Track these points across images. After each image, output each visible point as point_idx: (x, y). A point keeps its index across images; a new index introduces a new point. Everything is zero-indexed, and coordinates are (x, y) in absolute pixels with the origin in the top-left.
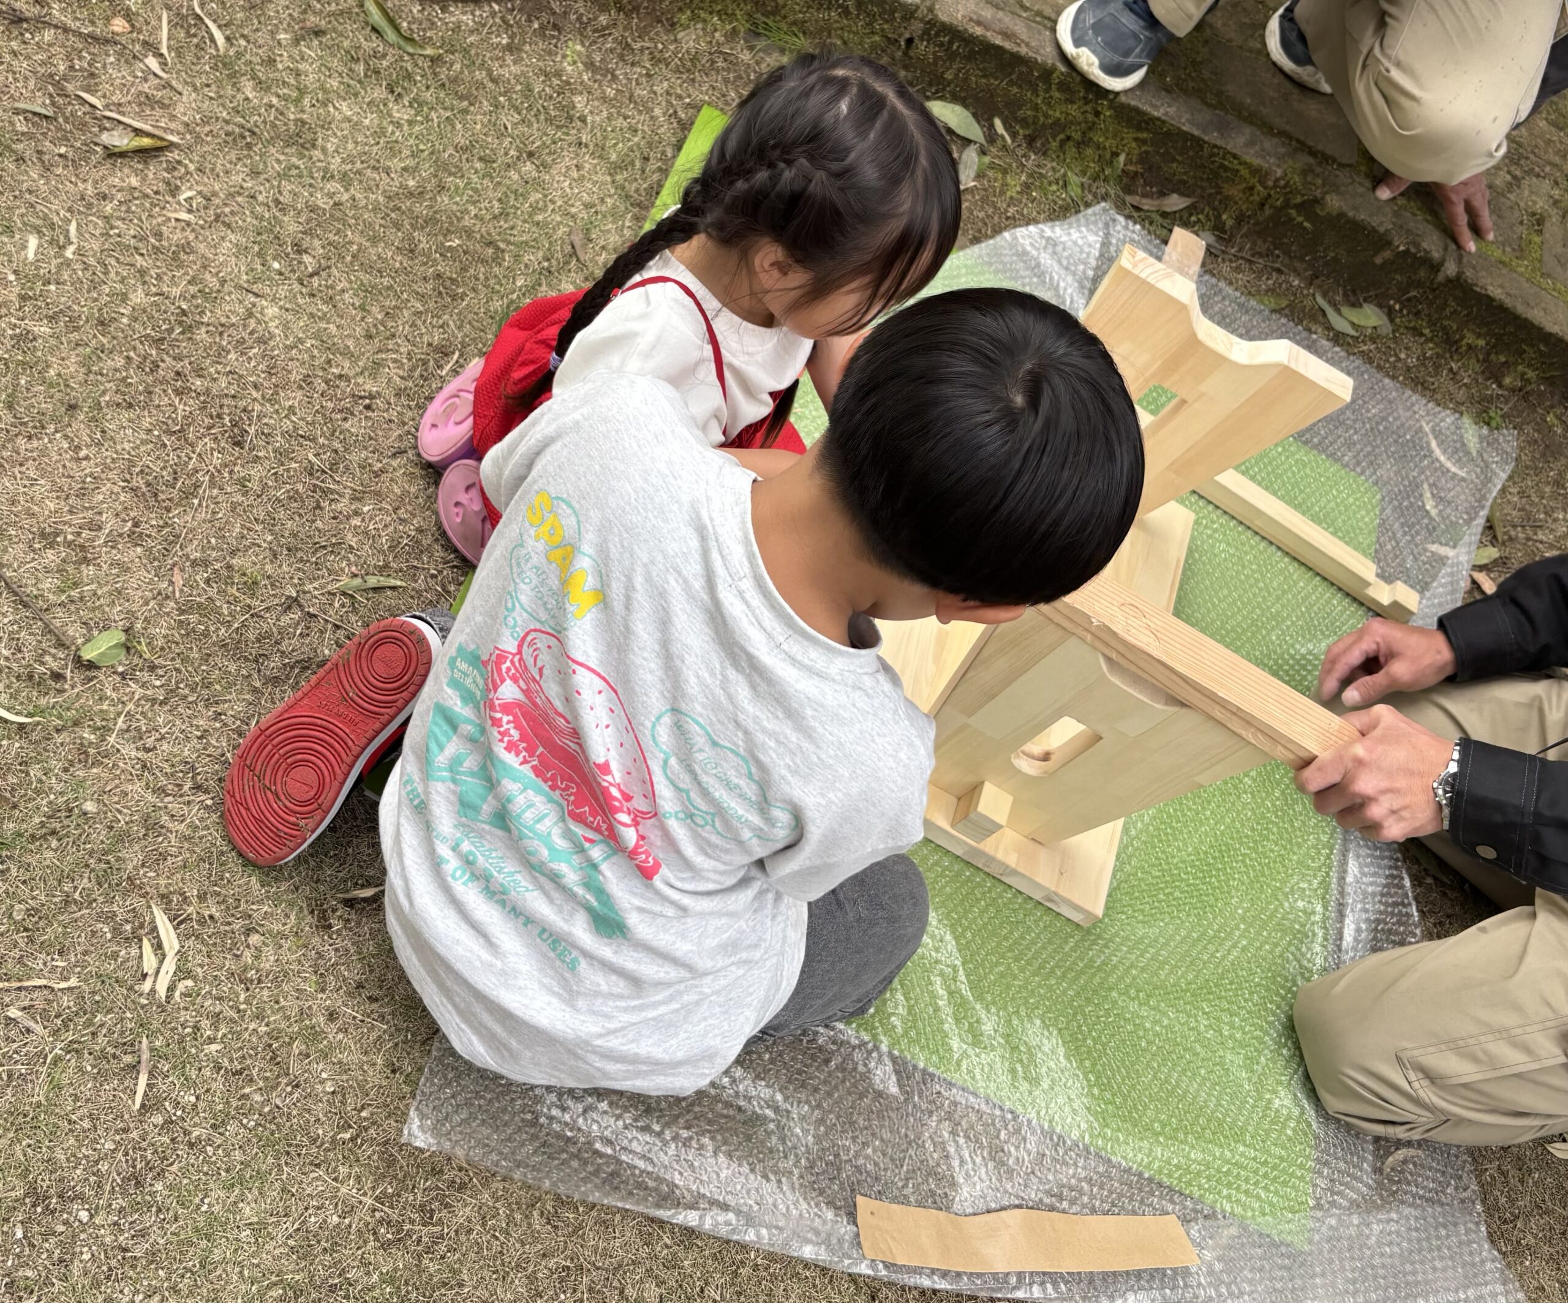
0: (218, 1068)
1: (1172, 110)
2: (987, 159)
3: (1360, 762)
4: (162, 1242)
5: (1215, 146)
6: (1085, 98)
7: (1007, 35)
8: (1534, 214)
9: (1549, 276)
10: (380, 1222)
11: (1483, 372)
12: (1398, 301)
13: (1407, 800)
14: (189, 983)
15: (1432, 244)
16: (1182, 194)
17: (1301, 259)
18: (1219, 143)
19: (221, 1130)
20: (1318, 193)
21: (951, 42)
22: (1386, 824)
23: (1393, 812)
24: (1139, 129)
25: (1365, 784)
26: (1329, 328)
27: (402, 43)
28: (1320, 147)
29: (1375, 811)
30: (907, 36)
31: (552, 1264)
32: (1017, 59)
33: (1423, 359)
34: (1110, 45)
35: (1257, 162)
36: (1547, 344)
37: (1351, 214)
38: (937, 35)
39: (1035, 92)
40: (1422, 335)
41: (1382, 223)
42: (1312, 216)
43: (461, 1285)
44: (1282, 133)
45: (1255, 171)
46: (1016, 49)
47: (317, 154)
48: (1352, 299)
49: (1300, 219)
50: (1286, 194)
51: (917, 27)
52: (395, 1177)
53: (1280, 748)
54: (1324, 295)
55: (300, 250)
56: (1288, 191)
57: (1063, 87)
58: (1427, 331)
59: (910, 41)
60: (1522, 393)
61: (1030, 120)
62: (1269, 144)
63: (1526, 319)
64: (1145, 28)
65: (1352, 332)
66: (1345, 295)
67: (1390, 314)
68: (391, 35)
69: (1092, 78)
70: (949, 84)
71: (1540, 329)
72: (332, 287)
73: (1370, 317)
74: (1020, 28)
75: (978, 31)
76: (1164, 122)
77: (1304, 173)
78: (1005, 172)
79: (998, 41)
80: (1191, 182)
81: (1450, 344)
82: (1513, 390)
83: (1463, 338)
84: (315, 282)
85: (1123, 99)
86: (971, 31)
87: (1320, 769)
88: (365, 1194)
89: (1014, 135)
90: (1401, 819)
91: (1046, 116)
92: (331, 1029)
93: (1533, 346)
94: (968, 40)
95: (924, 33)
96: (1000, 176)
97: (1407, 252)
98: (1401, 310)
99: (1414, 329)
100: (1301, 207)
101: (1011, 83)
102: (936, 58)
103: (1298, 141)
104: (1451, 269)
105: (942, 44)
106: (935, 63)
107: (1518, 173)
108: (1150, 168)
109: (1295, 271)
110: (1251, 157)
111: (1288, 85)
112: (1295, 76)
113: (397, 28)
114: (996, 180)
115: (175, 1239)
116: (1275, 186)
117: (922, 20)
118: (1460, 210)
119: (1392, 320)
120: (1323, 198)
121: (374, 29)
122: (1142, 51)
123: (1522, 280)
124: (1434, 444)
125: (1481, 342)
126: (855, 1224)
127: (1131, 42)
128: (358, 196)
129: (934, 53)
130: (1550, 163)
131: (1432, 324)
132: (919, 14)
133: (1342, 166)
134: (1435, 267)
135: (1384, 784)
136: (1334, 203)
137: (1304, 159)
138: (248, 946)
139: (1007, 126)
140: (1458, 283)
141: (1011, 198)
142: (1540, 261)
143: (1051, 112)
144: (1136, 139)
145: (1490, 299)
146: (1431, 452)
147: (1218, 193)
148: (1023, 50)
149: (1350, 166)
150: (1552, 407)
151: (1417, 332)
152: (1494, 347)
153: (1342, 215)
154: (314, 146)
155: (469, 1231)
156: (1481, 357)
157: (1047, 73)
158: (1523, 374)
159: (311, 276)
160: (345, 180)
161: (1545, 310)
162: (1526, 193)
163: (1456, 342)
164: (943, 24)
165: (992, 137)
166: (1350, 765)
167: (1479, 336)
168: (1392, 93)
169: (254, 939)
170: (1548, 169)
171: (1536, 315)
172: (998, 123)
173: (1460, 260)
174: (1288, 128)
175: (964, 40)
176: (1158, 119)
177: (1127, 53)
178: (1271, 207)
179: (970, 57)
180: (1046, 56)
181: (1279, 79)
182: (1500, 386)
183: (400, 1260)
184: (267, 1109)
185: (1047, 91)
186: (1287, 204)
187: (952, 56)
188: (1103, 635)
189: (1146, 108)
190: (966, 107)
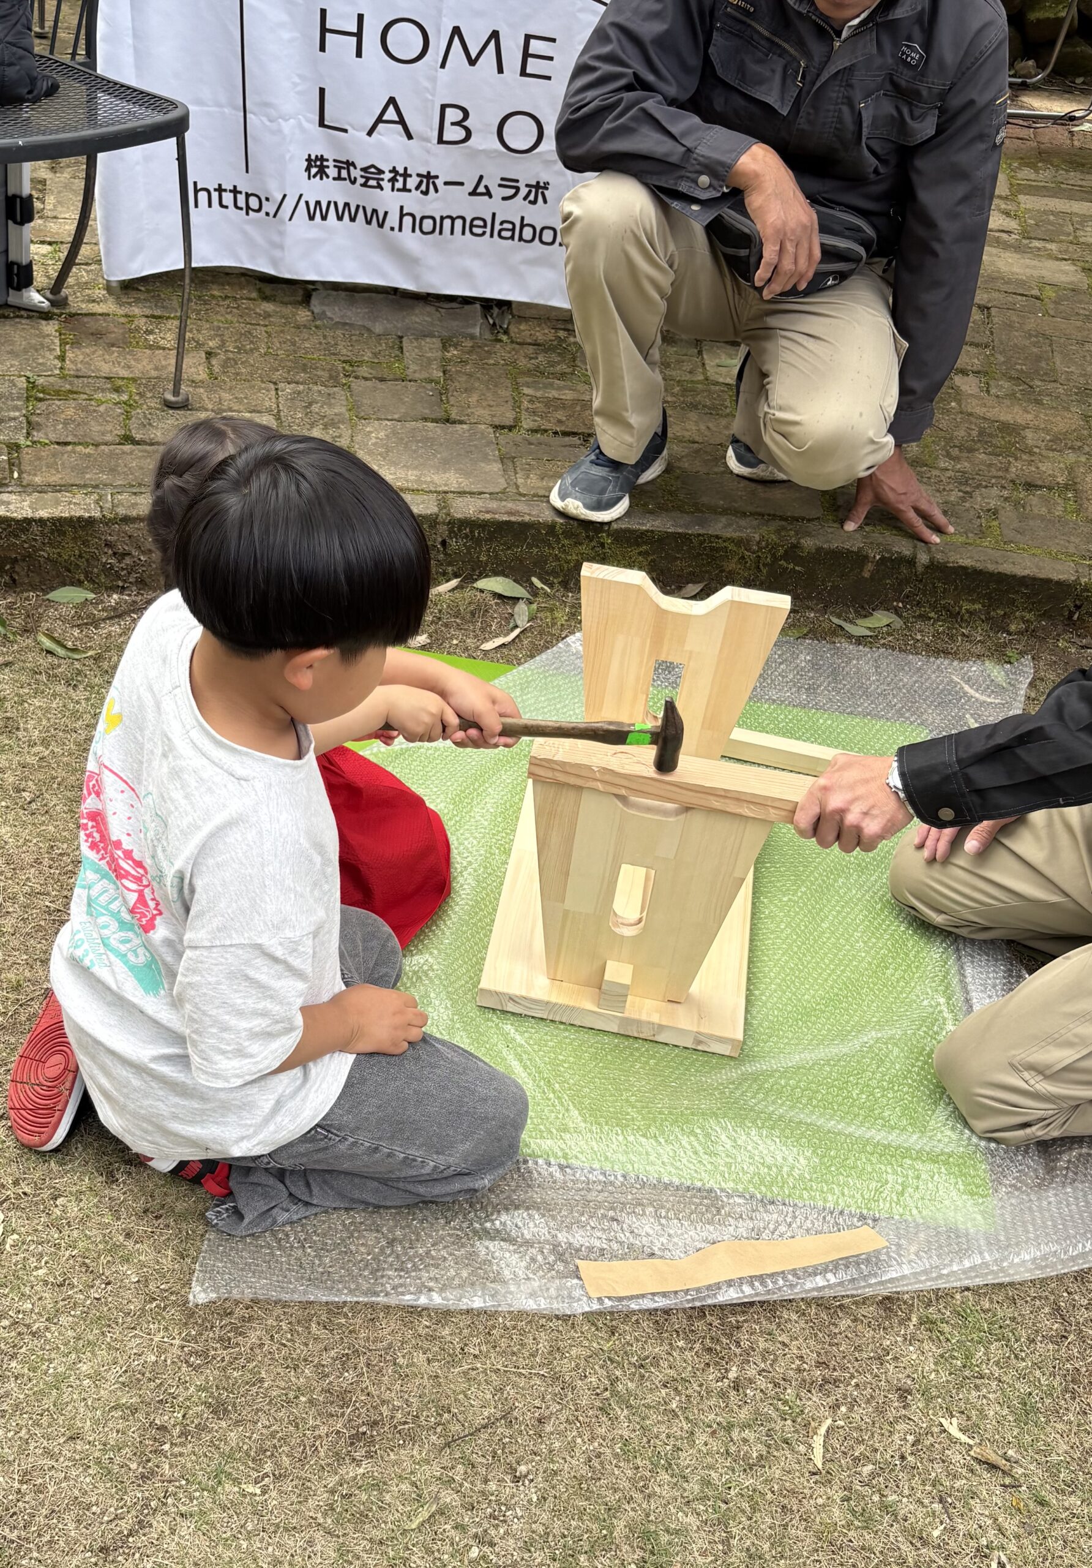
0: (46, 1283)
1: (657, 523)
2: (534, 606)
3: (825, 789)
4: (22, 1396)
5: (699, 535)
6: (588, 537)
7: (510, 513)
8: (989, 510)
9: (1011, 542)
10: (191, 1354)
11: (991, 629)
12: (898, 601)
13: (871, 802)
14: (15, 1236)
15: (903, 547)
16: (695, 582)
17: (809, 598)
18: (701, 532)
19: (55, 1321)
20: (793, 540)
21: (472, 532)
22: (864, 825)
23: (866, 814)
24: (638, 545)
25: (835, 802)
26: (849, 637)
27: (70, 654)
28: (789, 514)
29: (851, 818)
30: (440, 539)
31: (333, 1353)
32: (525, 526)
33: (937, 635)
34: (587, 490)
35: (736, 535)
36: (1027, 587)
37: (825, 546)
38: (460, 530)
39: (550, 546)
40: (930, 618)
41: (854, 545)
42: (799, 560)
43: (262, 1381)
44: (752, 514)
45: (739, 542)
46: (520, 519)
47: (20, 734)
48: (864, 613)
49: (791, 566)
50: (770, 551)
51: (443, 530)
52: (196, 1323)
53: (772, 811)
54: (839, 616)
55: (18, 790)
56: (773, 548)
57: (568, 534)
58: (932, 615)
59: (444, 543)
60: (1030, 632)
61: (558, 569)
62: (743, 522)
63: (999, 573)
64: (611, 472)
65: (869, 633)
66: (856, 612)
67: (897, 611)
68: (61, 651)
69: (583, 517)
70: (486, 564)
71: (1014, 577)
72: (46, 805)
73: (881, 619)
74: (522, 507)
75: (488, 516)
76: (652, 531)
77: (778, 532)
78: (552, 610)
79: (505, 518)
80: (698, 570)
81: (954, 616)
82: (1020, 633)
83: (961, 607)
84: (34, 806)
85: (615, 526)
86: (482, 518)
87: (802, 809)
88: (174, 1338)
89: (551, 586)
90: (876, 817)
91: (568, 562)
92: (129, 1244)
93: (1017, 592)
94: (483, 525)
95: (450, 533)
96: (548, 614)
97: (883, 558)
98: (905, 607)
99: (920, 616)
100: (786, 556)
101: (530, 546)
102: (468, 548)
103: (769, 515)
104: (923, 558)
105: (466, 536)
106: (469, 552)
107: (968, 489)
108: (662, 571)
109: (808, 608)
110: (729, 533)
111: (753, 485)
112: (754, 476)
113: (64, 647)
114: (546, 618)
115: (31, 1393)
116: (760, 549)
117: (444, 523)
118: (912, 515)
119: (900, 616)
120: (798, 543)
121: (49, 652)
122: (614, 487)
123: (990, 551)
124: (967, 688)
125: (978, 606)
126: (580, 1279)
127: (603, 484)
128: (56, 750)
129: (464, 545)
130: (995, 477)
131: (933, 607)
132: (440, 519)
133: (809, 520)
134: (911, 562)
135: (849, 796)
136: (809, 543)
137: (776, 524)
138: (56, 1206)
139: (541, 579)
140: (934, 567)
141: (562, 625)
142: (1001, 535)
143: (569, 558)
144: (640, 554)
145: (964, 568)
146: (965, 693)
147: (722, 571)
148: (527, 518)
149: (818, 518)
150: (1059, 635)
151: (924, 617)
152: (990, 606)
153: (819, 549)
154: (18, 729)
155: (261, 1345)
156: (983, 617)
157: (551, 528)
158: (1022, 618)
159: (30, 803)
160: (45, 743)
161: (1014, 563)
162: (979, 499)
163: (959, 613)
164: (459, 520)
165: (535, 592)
166: (819, 795)
167: (973, 602)
168: (784, 429)
169: (59, 1201)
170: (993, 481)
171: (1007, 568)
172: (535, 580)
173: (929, 551)
174: (759, 510)
175: (480, 526)
176: (647, 531)
177: (602, 492)
178: (765, 565)
179: (491, 538)
180: (547, 516)
181: (744, 483)
182: (1009, 633)
183: (211, 1374)
184: (89, 1302)
185: (558, 541)
186: (775, 559)
187: (478, 542)
188: (607, 778)
189: (636, 527)
190: (506, 576)
